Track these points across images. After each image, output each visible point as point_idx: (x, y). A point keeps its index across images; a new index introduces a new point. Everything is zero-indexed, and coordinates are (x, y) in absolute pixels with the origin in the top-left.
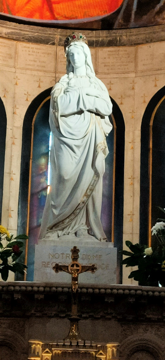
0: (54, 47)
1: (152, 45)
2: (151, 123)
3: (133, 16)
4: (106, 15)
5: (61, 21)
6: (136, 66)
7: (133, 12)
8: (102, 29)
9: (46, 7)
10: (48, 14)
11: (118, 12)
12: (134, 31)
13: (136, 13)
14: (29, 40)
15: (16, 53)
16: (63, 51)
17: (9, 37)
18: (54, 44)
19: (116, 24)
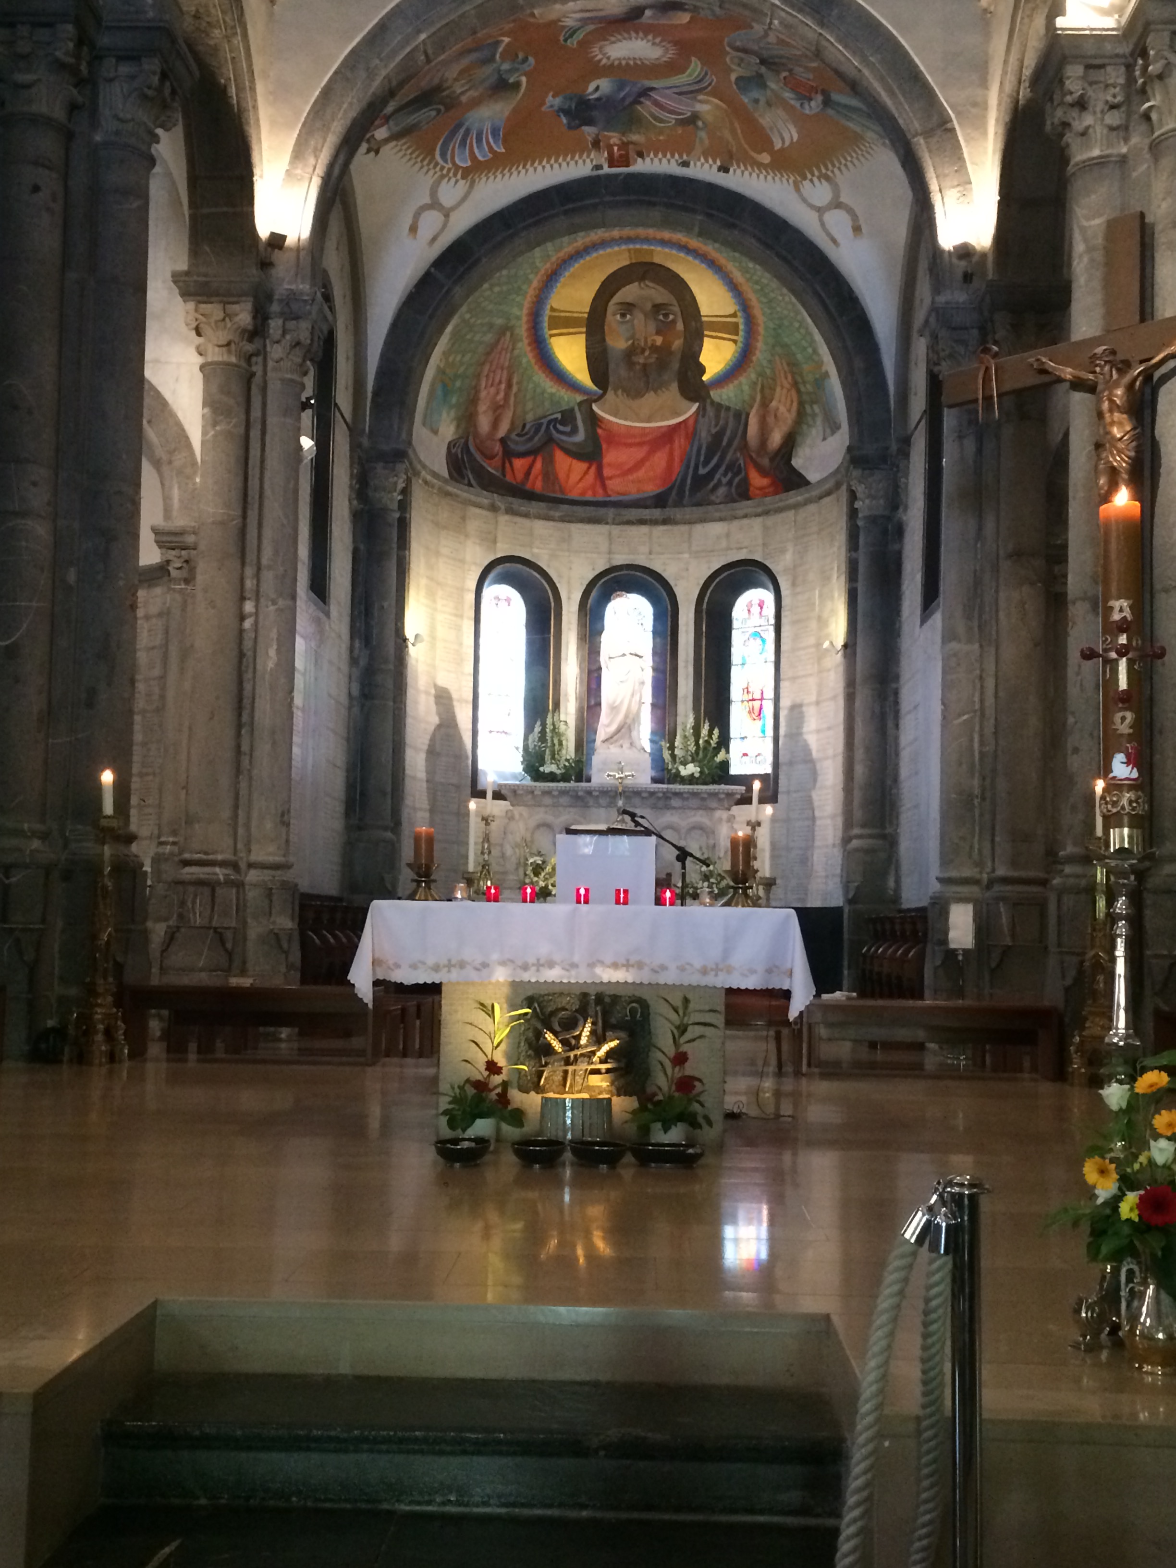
0: (607, 527)
1: (706, 525)
2: (705, 606)
3: (687, 493)
4: (660, 490)
5: (614, 498)
6: (690, 547)
7: (688, 487)
8: (656, 507)
9: (598, 483)
10: (601, 491)
11: (671, 489)
12: (688, 510)
13: (691, 490)
14: (582, 521)
15: (570, 536)
16: (616, 530)
17: (562, 520)
18: (607, 523)
19: (670, 502)
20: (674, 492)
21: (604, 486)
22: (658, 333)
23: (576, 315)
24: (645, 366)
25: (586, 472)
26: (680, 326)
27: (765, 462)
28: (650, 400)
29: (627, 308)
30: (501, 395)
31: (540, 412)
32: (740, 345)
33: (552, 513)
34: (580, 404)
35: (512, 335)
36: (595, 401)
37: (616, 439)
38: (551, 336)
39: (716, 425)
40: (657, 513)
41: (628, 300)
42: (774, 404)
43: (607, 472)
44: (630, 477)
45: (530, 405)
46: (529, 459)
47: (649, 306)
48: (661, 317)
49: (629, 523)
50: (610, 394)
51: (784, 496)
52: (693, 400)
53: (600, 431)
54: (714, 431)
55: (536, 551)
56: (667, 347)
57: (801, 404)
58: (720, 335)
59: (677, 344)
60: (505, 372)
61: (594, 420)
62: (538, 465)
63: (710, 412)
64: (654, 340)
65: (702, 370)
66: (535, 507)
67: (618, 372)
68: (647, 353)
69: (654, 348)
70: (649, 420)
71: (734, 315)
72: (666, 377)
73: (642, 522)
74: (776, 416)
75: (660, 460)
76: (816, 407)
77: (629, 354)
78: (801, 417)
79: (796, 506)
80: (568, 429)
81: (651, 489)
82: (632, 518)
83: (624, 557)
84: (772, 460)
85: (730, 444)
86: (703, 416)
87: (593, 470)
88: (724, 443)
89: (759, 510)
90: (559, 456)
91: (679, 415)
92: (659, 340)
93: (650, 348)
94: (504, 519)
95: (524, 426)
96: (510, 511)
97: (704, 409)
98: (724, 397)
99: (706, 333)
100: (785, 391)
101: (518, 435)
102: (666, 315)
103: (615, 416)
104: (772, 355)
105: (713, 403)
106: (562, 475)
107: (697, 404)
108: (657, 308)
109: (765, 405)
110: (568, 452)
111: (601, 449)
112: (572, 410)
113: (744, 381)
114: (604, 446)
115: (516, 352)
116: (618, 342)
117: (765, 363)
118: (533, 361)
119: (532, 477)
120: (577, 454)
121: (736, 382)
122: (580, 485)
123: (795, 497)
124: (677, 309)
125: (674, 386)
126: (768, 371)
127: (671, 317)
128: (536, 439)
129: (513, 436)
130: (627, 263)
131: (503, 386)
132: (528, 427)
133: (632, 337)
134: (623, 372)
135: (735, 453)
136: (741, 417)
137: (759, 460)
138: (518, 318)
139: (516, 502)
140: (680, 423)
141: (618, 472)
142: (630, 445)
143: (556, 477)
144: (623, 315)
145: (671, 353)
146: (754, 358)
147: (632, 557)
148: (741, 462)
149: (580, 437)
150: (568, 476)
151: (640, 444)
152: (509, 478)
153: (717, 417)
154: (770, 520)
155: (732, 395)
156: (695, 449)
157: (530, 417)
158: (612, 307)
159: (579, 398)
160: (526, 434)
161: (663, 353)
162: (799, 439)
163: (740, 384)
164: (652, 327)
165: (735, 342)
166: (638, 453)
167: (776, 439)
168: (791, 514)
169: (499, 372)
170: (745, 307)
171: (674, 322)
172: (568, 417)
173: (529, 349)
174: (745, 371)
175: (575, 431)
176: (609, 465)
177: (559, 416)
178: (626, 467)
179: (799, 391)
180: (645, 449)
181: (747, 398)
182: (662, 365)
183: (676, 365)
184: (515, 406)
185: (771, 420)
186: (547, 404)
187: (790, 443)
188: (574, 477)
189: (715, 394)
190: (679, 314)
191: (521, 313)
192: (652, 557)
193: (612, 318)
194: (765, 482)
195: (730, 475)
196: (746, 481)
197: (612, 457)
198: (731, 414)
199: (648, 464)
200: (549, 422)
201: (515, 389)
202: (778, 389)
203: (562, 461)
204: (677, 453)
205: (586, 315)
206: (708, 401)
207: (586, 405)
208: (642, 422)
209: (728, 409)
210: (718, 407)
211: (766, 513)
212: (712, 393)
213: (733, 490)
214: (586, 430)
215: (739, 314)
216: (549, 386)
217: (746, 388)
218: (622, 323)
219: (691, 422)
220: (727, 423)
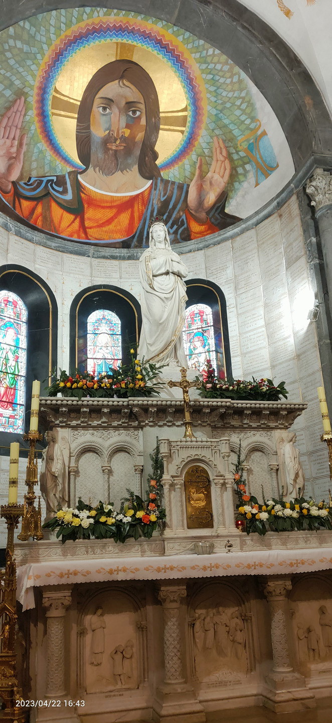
0: (89, 259)
4: (126, 238)
5: (93, 241)
7: (144, 237)
8: (123, 248)
9: (82, 230)
10: (83, 236)
11: (133, 237)
14: (71, 252)
15: (62, 261)
16: (96, 261)
17: (57, 249)
18: (89, 256)
19: (133, 245)
20: (135, 240)
21: (86, 233)
22: (128, 126)
23: (72, 101)
24: (116, 151)
25: (73, 222)
26: (143, 121)
27: (203, 215)
28: (119, 177)
29: (109, 102)
30: (14, 150)
31: (41, 173)
32: (186, 134)
33: (49, 243)
34: (70, 173)
35: (25, 100)
36: (81, 173)
37: (95, 203)
38: (54, 114)
39: (164, 196)
40: (124, 252)
41: (110, 96)
42: (209, 175)
43: (87, 224)
44: (104, 229)
45: (34, 165)
46: (33, 204)
47: (123, 103)
48: (131, 113)
49: (104, 257)
50: (91, 169)
51: (222, 232)
52: (148, 178)
53: (83, 195)
54: (162, 199)
55: (37, 266)
56: (132, 137)
57: (234, 169)
58: (172, 128)
59: (140, 136)
60: (18, 131)
61: (78, 187)
62: (39, 210)
63: (160, 186)
64: (124, 132)
65: (155, 156)
66: (38, 236)
67: (97, 154)
68: (118, 142)
69: (124, 139)
70: (116, 192)
71: (185, 110)
72: (130, 161)
73: (113, 258)
74: (211, 183)
75: (124, 218)
76: (248, 167)
77: (106, 141)
78: (233, 177)
79: (232, 237)
80: (61, 189)
81: (120, 238)
82: (106, 254)
83: (102, 279)
84: (208, 213)
85: (174, 207)
86: (155, 189)
87: (77, 221)
88: (171, 206)
89: (201, 245)
90: (54, 206)
91: (138, 189)
92: (127, 132)
93: (120, 139)
94: (14, 238)
95: (30, 179)
96: (18, 234)
97: (156, 185)
98: (171, 175)
99: (161, 127)
100: (219, 163)
101: (25, 184)
102: (134, 112)
103: (94, 186)
104: (212, 137)
105: (162, 180)
106: (56, 221)
107: (151, 181)
108: (130, 105)
109: (202, 177)
110: (59, 204)
111: (83, 207)
112: (64, 177)
113: (186, 162)
114: (86, 206)
115: (27, 118)
116: (98, 132)
117: (204, 145)
118: (39, 131)
119: (34, 216)
120: (66, 208)
121: (180, 163)
122: (69, 229)
123: (231, 231)
124: (142, 107)
125: (136, 168)
126: (206, 151)
127: (138, 113)
128: (38, 190)
129: (22, 183)
130: (114, 60)
131: (16, 143)
132: (32, 180)
133: (109, 129)
134: (100, 155)
135: (179, 212)
136: (183, 188)
137: (197, 215)
138: (31, 87)
139: (24, 229)
140: (138, 195)
141: (96, 224)
142: (104, 207)
143: (52, 221)
144: (104, 109)
145: (134, 143)
146: (196, 143)
147: (108, 280)
148: (184, 217)
149: (69, 196)
150: (60, 222)
151: (110, 207)
152: (17, 212)
153: (165, 189)
154: (209, 251)
155: (176, 173)
156: (149, 211)
157: (34, 174)
158: (97, 101)
159: (69, 169)
160: (31, 185)
161: (129, 143)
162: (231, 194)
163: (184, 165)
164: (123, 122)
165: (182, 132)
166: (110, 214)
167: (211, 198)
168: (229, 243)
169: (14, 129)
170: (195, 100)
171: (139, 118)
172: (61, 181)
173: (36, 119)
174: (188, 154)
175: (65, 192)
176: (89, 219)
177: (55, 179)
178: (101, 222)
179: (231, 161)
180: (114, 211)
181: (188, 174)
182: (128, 152)
183: (137, 152)
184: (23, 162)
185: (206, 186)
186: (47, 168)
187: (223, 198)
188: (64, 224)
189: (164, 174)
190: (144, 111)
191: (35, 83)
192: (122, 280)
193: (97, 110)
194: (203, 228)
195: (175, 227)
196: (188, 229)
197: (90, 214)
198: (176, 187)
199: (116, 220)
200: (48, 181)
201: (24, 148)
202: (214, 163)
203: (56, 211)
204: (136, 215)
205: (79, 103)
206: (159, 179)
207: (74, 174)
208: (112, 192)
209: (173, 183)
210: (166, 182)
211: (207, 246)
212: (162, 173)
213: (179, 236)
214: (73, 193)
215: (189, 108)
216: (49, 154)
217: (187, 167)
218: (104, 115)
219: (146, 194)
220: (172, 193)
